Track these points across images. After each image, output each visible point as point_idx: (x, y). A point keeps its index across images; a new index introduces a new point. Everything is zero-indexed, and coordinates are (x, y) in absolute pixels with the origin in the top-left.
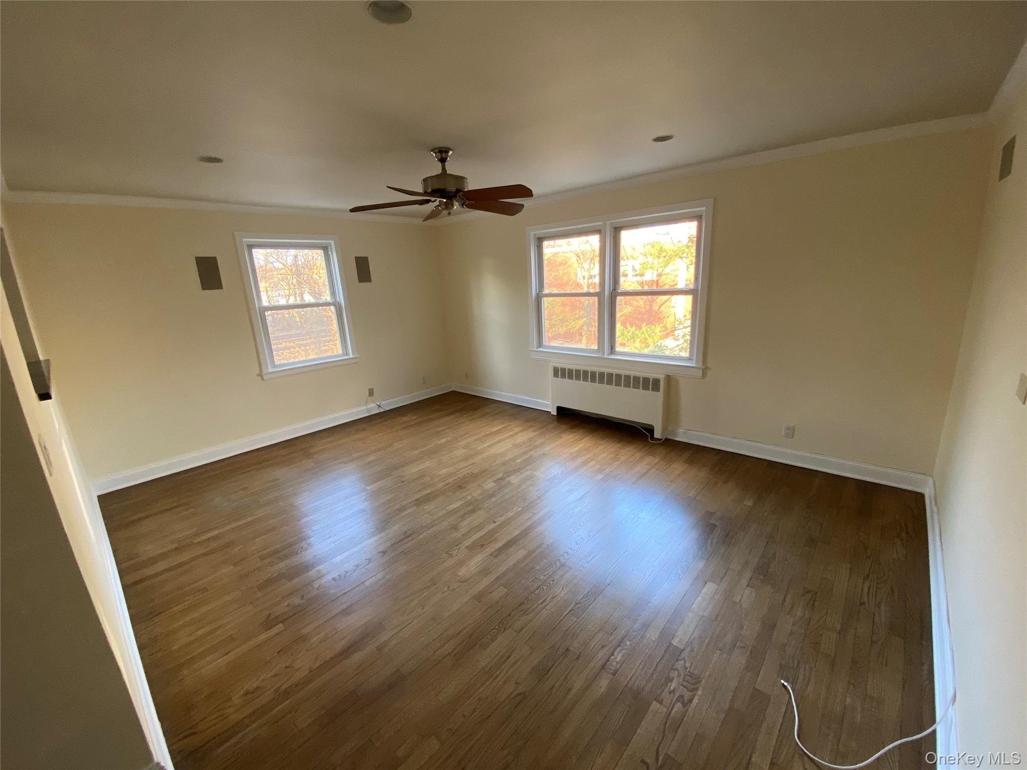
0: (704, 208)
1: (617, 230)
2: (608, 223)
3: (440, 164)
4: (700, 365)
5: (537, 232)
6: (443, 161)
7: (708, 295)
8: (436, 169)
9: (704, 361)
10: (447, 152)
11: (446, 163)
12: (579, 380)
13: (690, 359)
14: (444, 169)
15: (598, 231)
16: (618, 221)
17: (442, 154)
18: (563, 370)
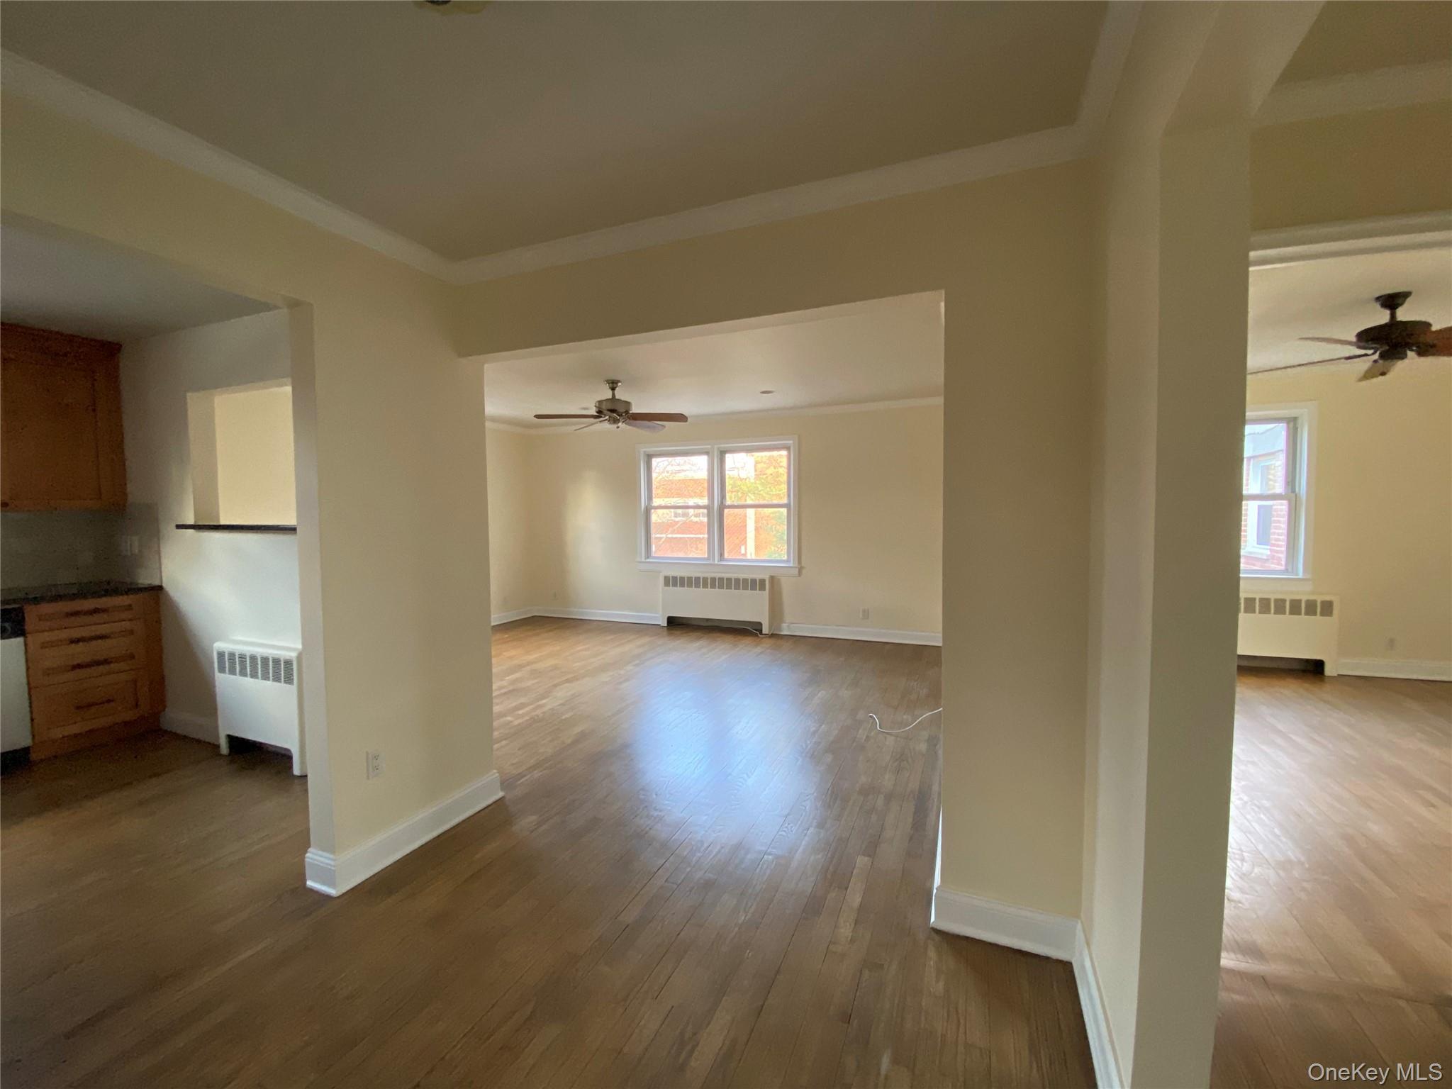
0: (791, 442)
1: (722, 453)
2: (715, 446)
3: (610, 392)
4: (796, 565)
5: (647, 450)
6: (613, 389)
7: (799, 507)
8: (609, 395)
9: (800, 562)
10: (617, 383)
11: (616, 391)
12: (684, 586)
13: (788, 561)
14: (613, 395)
15: (707, 453)
16: (724, 446)
17: (613, 385)
18: (675, 578)
